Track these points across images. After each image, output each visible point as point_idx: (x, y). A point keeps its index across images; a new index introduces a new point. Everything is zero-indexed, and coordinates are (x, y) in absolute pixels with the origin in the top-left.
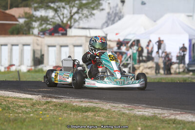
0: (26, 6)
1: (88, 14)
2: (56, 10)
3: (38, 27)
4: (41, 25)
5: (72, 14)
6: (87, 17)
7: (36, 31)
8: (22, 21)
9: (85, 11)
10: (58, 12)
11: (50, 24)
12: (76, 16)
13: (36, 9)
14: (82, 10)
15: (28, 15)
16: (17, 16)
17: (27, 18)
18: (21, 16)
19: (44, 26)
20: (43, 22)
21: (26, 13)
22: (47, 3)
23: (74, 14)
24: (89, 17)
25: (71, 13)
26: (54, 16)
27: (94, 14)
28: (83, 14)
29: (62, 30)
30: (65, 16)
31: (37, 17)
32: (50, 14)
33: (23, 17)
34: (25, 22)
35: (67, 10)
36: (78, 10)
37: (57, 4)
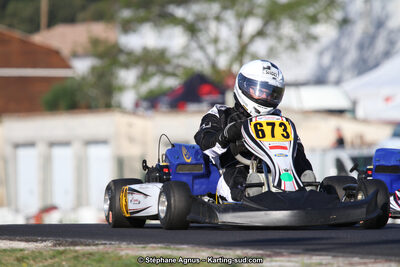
0: (99, 17)
1: (297, 36)
2: (192, 29)
3: (135, 87)
4: (144, 77)
5: (246, 38)
6: (293, 46)
7: (128, 99)
8: (82, 67)
9: (288, 28)
10: (199, 34)
11: (174, 75)
12: (260, 47)
13: (127, 27)
14: (278, 24)
15: (101, 49)
16: (65, 51)
17: (100, 56)
18: (80, 50)
19: (154, 83)
20: (152, 69)
21: (95, 42)
22: (163, 5)
23: (253, 38)
24: (302, 47)
25: (240, 36)
26: (186, 48)
27: (315, 38)
28: (280, 39)
29: (210, 93)
30: (222, 45)
31: (130, 53)
32: (174, 40)
33: (86, 55)
34: (93, 69)
35: (229, 25)
36: (266, 24)
37: (196, 8)
